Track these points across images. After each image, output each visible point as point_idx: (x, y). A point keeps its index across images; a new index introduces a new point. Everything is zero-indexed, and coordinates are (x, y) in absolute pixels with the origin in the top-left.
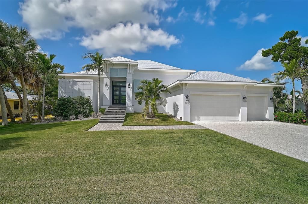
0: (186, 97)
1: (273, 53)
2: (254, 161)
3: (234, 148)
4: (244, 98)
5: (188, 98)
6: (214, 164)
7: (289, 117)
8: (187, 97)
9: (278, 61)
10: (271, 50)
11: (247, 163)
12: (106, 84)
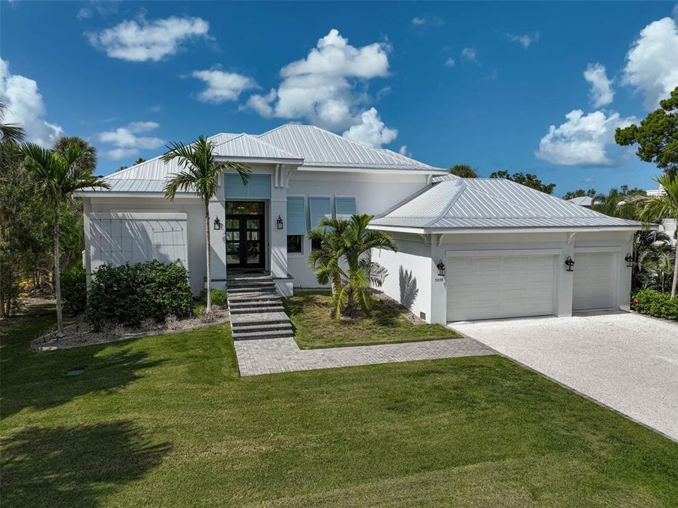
0: (438, 267)
1: (643, 140)
2: (589, 437)
3: (558, 410)
4: (567, 263)
5: (442, 269)
6: (535, 445)
7: (662, 306)
8: (440, 266)
9: (650, 161)
10: (637, 131)
11: (580, 442)
12: (217, 222)
